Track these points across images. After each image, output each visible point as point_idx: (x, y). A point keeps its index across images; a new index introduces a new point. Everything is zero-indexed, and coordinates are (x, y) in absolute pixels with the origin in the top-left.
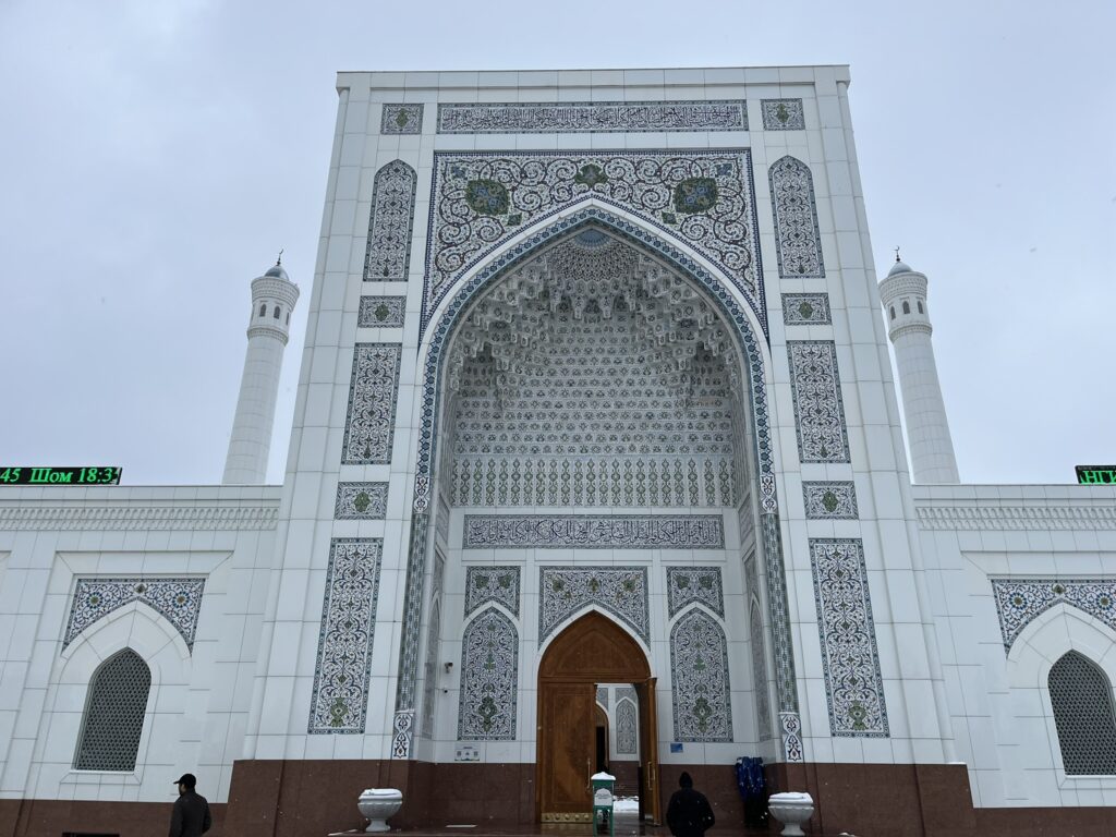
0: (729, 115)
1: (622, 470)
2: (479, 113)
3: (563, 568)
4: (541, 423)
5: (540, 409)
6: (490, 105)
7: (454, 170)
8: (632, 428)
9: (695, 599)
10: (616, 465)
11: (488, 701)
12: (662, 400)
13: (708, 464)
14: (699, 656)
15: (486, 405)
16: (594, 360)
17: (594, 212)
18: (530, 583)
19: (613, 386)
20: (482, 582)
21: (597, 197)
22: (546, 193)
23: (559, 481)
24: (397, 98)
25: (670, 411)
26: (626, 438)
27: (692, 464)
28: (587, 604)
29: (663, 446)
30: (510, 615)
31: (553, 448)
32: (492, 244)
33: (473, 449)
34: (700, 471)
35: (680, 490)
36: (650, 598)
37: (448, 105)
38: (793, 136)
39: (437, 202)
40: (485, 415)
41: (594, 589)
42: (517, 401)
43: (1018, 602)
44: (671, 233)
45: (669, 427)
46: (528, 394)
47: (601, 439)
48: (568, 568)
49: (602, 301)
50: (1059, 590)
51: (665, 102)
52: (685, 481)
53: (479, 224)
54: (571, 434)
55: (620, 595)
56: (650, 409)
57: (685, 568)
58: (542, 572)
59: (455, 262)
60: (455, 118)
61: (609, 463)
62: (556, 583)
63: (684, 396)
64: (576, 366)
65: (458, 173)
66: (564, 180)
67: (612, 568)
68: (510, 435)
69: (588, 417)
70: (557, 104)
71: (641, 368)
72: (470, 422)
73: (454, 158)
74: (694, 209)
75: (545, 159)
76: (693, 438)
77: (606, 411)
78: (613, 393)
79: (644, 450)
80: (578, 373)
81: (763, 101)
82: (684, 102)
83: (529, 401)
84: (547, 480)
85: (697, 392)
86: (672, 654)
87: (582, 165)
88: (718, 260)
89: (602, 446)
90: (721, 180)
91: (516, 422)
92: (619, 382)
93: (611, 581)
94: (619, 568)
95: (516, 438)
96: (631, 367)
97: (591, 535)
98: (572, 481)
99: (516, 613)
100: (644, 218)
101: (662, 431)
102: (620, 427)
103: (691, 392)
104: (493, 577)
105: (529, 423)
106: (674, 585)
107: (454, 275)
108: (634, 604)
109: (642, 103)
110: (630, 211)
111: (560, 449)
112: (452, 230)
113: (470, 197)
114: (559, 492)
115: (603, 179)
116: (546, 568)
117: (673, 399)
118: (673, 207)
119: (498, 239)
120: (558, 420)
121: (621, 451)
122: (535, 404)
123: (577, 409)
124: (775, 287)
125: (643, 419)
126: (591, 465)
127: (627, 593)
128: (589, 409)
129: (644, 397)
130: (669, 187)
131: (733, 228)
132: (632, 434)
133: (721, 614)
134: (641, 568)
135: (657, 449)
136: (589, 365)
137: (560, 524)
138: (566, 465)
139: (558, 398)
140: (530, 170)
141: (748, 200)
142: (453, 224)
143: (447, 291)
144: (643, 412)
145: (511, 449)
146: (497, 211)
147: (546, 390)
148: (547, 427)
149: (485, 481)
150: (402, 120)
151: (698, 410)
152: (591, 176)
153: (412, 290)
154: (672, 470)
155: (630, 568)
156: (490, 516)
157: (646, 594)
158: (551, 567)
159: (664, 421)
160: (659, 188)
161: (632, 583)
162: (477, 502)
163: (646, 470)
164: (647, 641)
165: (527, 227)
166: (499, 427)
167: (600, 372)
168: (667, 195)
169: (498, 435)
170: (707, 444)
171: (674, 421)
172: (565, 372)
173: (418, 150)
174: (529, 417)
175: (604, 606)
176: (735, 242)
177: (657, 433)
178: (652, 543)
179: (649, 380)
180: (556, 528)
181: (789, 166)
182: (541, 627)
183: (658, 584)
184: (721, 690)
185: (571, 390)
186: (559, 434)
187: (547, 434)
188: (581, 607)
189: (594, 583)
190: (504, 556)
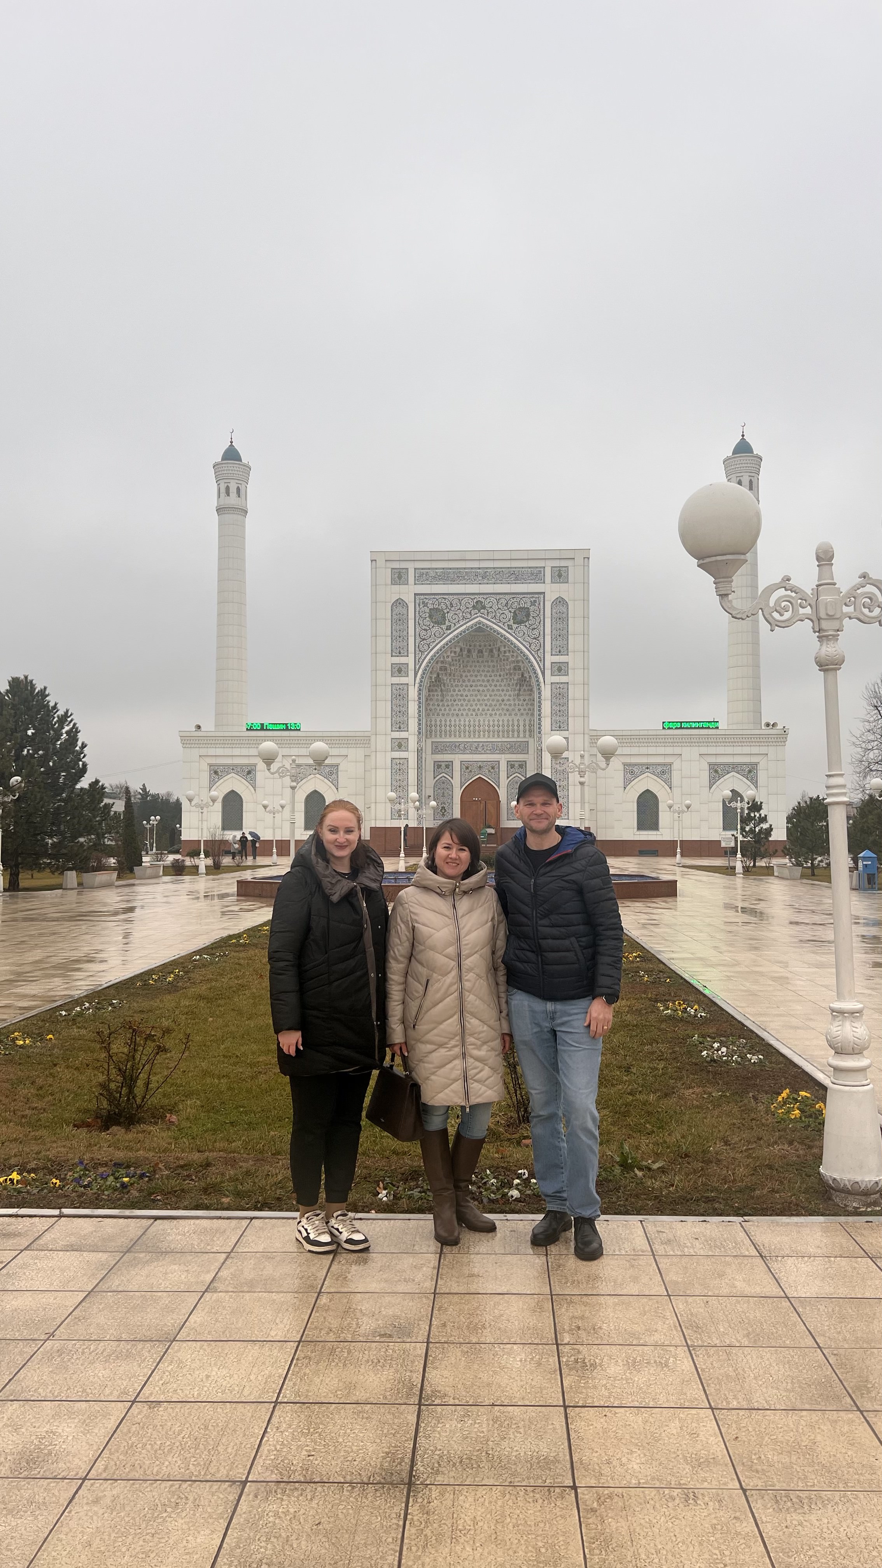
0: (536, 575)
1: (491, 723)
2: (432, 573)
3: (469, 762)
4: (459, 703)
5: (459, 697)
6: (436, 569)
7: (423, 603)
8: (495, 705)
9: (516, 772)
10: (489, 721)
11: (443, 808)
12: (508, 693)
13: (525, 720)
15: (437, 695)
16: (481, 675)
17: (480, 623)
18: (457, 767)
19: (489, 687)
21: (481, 617)
22: (461, 614)
23: (467, 728)
24: (396, 565)
25: (511, 698)
26: (493, 710)
27: (518, 720)
28: (477, 774)
29: (507, 714)
30: (450, 779)
31: (465, 714)
32: (440, 639)
33: (433, 715)
34: (521, 724)
35: (513, 731)
37: (419, 569)
38: (564, 586)
39: (417, 619)
40: (437, 700)
41: (480, 769)
42: (450, 694)
43: (632, 772)
44: (511, 634)
45: (510, 705)
46: (454, 691)
47: (483, 710)
48: (471, 762)
49: (484, 650)
50: (647, 768)
51: (511, 568)
52: (516, 728)
53: (434, 630)
54: (472, 708)
55: (489, 771)
56: (503, 697)
57: (513, 761)
58: (461, 763)
59: (426, 647)
60: (422, 576)
61: (487, 720)
62: (466, 767)
63: (516, 692)
64: (474, 678)
65: (425, 605)
66: (468, 608)
67: (487, 761)
68: (447, 708)
69: (479, 700)
70: (465, 568)
71: (500, 679)
72: (431, 703)
73: (422, 597)
74: (520, 623)
75: (461, 597)
76: (519, 710)
77: (485, 698)
78: (488, 690)
79: (500, 715)
80: (474, 681)
81: (552, 567)
82: (519, 568)
83: (455, 694)
84: (462, 728)
85: (522, 690)
86: (507, 792)
87: (475, 600)
88: (528, 646)
89: (484, 713)
90: (532, 608)
91: (450, 703)
92: (491, 685)
93: (486, 766)
94: (489, 761)
95: (450, 710)
96: (496, 679)
97: (479, 749)
98: (472, 728)
99: (452, 778)
100: (500, 627)
101: (507, 707)
102: (491, 705)
103: (520, 690)
104: (443, 764)
105: (455, 703)
106: (509, 767)
107: (426, 653)
108: (494, 774)
109: (501, 568)
110: (494, 623)
111: (467, 715)
112: (424, 633)
113: (430, 616)
114: (467, 732)
115: (484, 608)
116: (463, 762)
117: (512, 693)
118: (512, 621)
119: (442, 636)
120: (466, 702)
121: (491, 715)
122: (457, 695)
123: (474, 697)
124: (549, 659)
125: (500, 702)
126: (479, 721)
127: (492, 771)
128: (479, 697)
129: (501, 692)
130: (510, 612)
131: (535, 632)
132: (496, 708)
134: (498, 761)
135: (505, 715)
136: (479, 678)
137: (468, 745)
138: (470, 721)
139: (466, 693)
140: (454, 603)
141: (542, 618)
142: (424, 630)
143: (423, 660)
144: (500, 699)
145: (448, 715)
146: (441, 624)
147: (461, 689)
148: (462, 705)
149: (438, 728)
150: (400, 577)
151: (522, 698)
152: (479, 606)
153: (410, 660)
154: (511, 723)
155: (493, 761)
156: (441, 742)
157: (499, 771)
158: (465, 761)
159: (508, 703)
160: (507, 612)
161: (494, 767)
162: (436, 736)
163: (501, 723)
164: (499, 787)
165: (454, 631)
166: (443, 705)
167: (483, 681)
168: (510, 615)
169: (443, 709)
170: (525, 712)
172: (469, 681)
173: (408, 592)
174: (455, 700)
175: (484, 775)
176: (535, 639)
177: (505, 707)
178: (502, 752)
179: (503, 684)
180: (466, 746)
181: (560, 602)
182: (461, 783)
183: (503, 767)
185: (471, 689)
186: (467, 708)
187: (462, 708)
188: (475, 776)
189: (480, 767)
190: (447, 757)
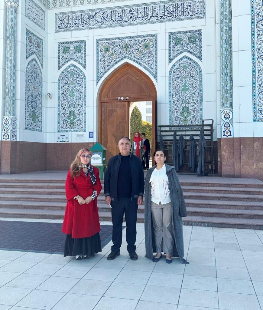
3: (109, 39)
9: (185, 51)
11: (72, 113)
14: (185, 84)
18: (91, 50)
20: (66, 50)
28: (122, 59)
36: (158, 52)
41: (126, 50)
48: (112, 39)
55: (141, 52)
57: (180, 33)
58: (98, 42)
62: (106, 48)
67: (137, 37)
86: (170, 83)
93: (136, 45)
94: (140, 36)
97: (125, 18)
104: (72, 47)
106: (173, 43)
108: (149, 57)
116: (100, 40)
127: (145, 51)
133: (200, 58)
134: (154, 35)
137: (108, 13)
155: (147, 36)
156: (68, 13)
157: (156, 51)
158: (103, 40)
161: (148, 45)
162: (61, 5)
175: (132, 59)
180: (105, 16)
182: (98, 73)
184: (197, 101)
188: (119, 61)
189: (127, 47)
190: (77, 36)
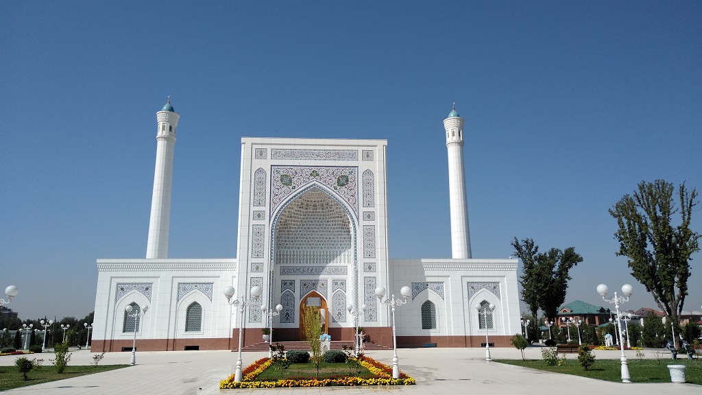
0: (353, 155)
2: (283, 152)
3: (306, 280)
4: (300, 240)
5: (300, 236)
6: (286, 149)
7: (277, 171)
8: (325, 241)
9: (339, 288)
12: (333, 233)
13: (345, 252)
14: (339, 302)
15: (285, 234)
16: (315, 221)
17: (315, 185)
19: (320, 229)
20: (285, 284)
21: (316, 181)
22: (302, 179)
23: (305, 257)
24: (259, 146)
27: (340, 252)
28: (312, 289)
29: (333, 247)
30: (292, 292)
31: (304, 247)
32: (287, 195)
33: (282, 248)
34: (342, 254)
35: (337, 259)
36: (328, 288)
37: (274, 149)
38: (370, 163)
39: (272, 181)
40: (285, 238)
41: (314, 286)
42: (293, 233)
43: (417, 289)
44: (336, 193)
45: (335, 241)
47: (316, 245)
49: (317, 205)
50: (427, 285)
51: (336, 150)
52: (339, 257)
53: (284, 189)
54: (308, 243)
55: (320, 287)
56: (330, 236)
57: (337, 280)
59: (278, 200)
60: (277, 154)
61: (319, 251)
62: (304, 284)
63: (339, 233)
64: (310, 223)
66: (307, 175)
68: (292, 243)
69: (313, 238)
70: (305, 150)
71: (328, 224)
72: (280, 240)
73: (276, 167)
74: (342, 185)
75: (302, 168)
76: (341, 245)
77: (318, 236)
78: (320, 231)
79: (328, 248)
81: (363, 150)
82: (341, 150)
83: (297, 233)
84: (302, 257)
85: (343, 231)
86: (333, 301)
87: (312, 170)
88: (347, 201)
89: (317, 247)
90: (350, 176)
91: (294, 240)
93: (318, 283)
94: (320, 280)
96: (325, 224)
97: (313, 271)
98: (308, 257)
99: (294, 292)
100: (329, 188)
101: (333, 242)
102: (322, 241)
103: (341, 231)
105: (297, 240)
107: (278, 204)
108: (324, 289)
109: (329, 150)
110: (325, 185)
112: (277, 191)
113: (282, 180)
114: (305, 260)
115: (318, 175)
116: (301, 280)
117: (336, 234)
118: (336, 184)
119: (289, 193)
120: (305, 239)
121: (321, 248)
122: (299, 234)
123: (310, 236)
124: (362, 209)
126: (314, 252)
128: (313, 236)
129: (328, 233)
130: (336, 178)
131: (352, 191)
132: (325, 243)
133: (345, 291)
134: (326, 280)
135: (331, 248)
137: (305, 268)
138: (307, 252)
139: (305, 233)
140: (298, 171)
141: (357, 183)
142: (277, 189)
143: (276, 209)
144: (328, 237)
145: (292, 248)
146: (289, 185)
148: (302, 241)
149: (285, 257)
150: (261, 154)
151: (343, 237)
152: (315, 174)
153: (267, 209)
154: (335, 253)
155: (323, 280)
156: (287, 266)
158: (303, 280)
159: (333, 240)
160: (333, 178)
161: (324, 284)
162: (283, 263)
163: (328, 253)
164: (327, 298)
165: (297, 190)
166: (289, 241)
167: (317, 225)
168: (335, 180)
169: (289, 244)
170: (345, 246)
171: (336, 239)
173: (266, 164)
174: (297, 238)
175: (316, 290)
176: (352, 196)
177: (331, 243)
178: (329, 273)
179: (330, 227)
180: (304, 270)
181: (368, 172)
182: (300, 295)
183: (330, 284)
184: (344, 310)
185: (308, 230)
186: (305, 243)
187: (302, 243)
189: (314, 284)
190: (291, 277)
